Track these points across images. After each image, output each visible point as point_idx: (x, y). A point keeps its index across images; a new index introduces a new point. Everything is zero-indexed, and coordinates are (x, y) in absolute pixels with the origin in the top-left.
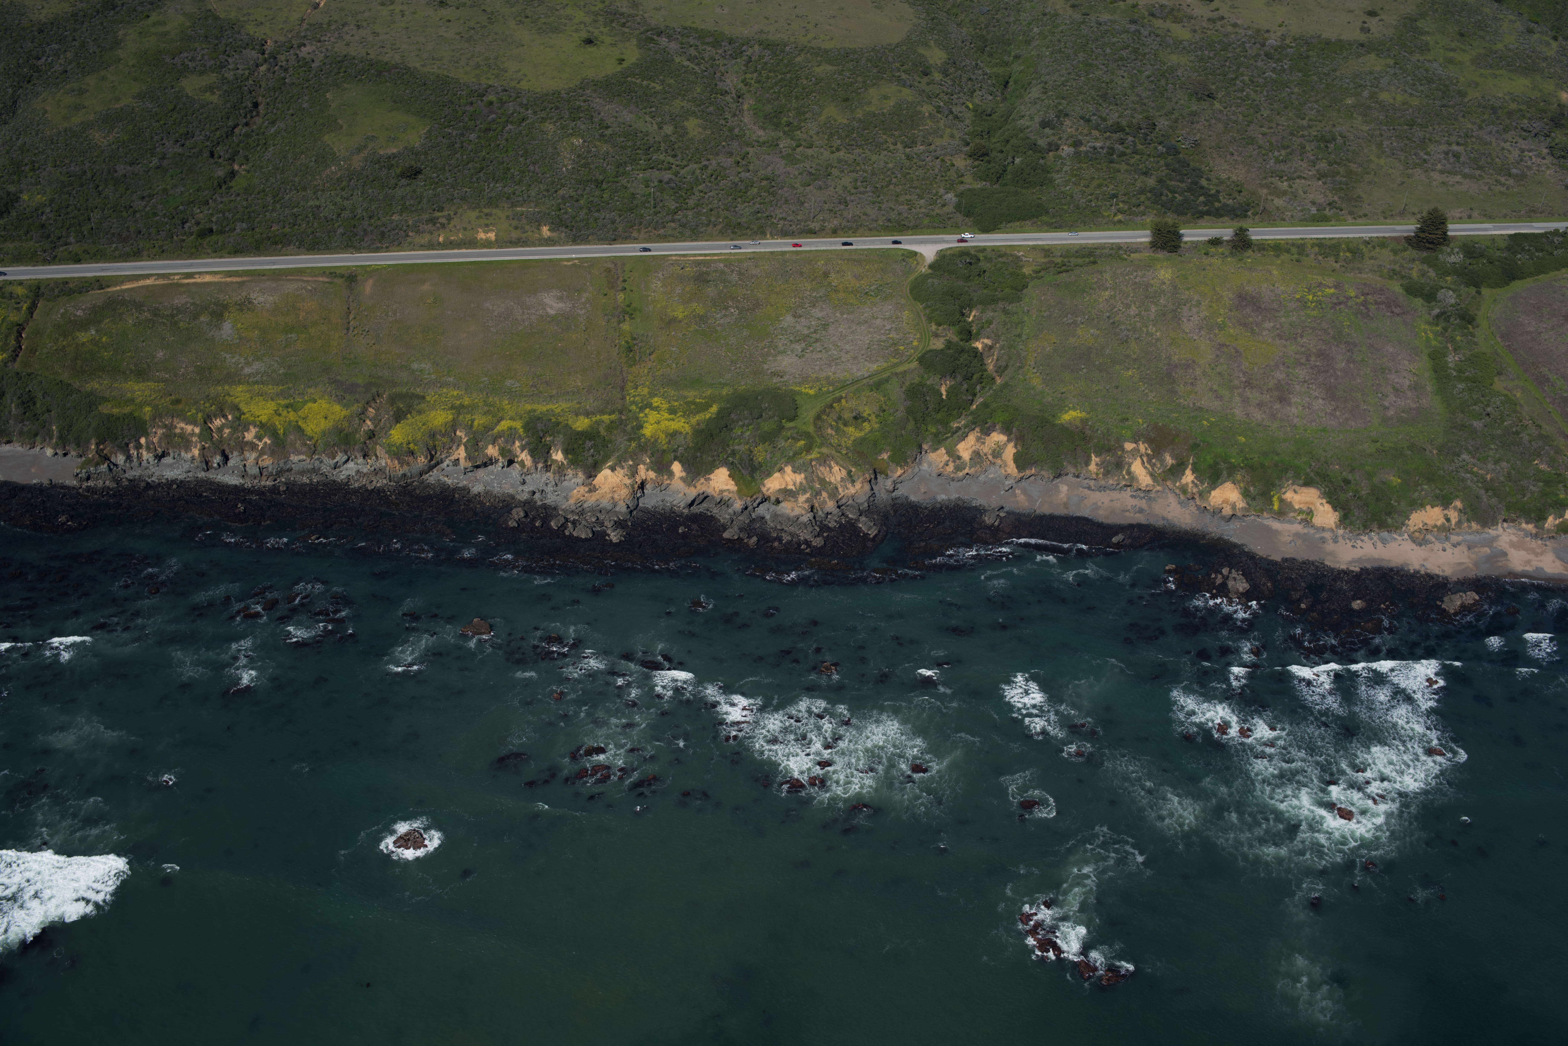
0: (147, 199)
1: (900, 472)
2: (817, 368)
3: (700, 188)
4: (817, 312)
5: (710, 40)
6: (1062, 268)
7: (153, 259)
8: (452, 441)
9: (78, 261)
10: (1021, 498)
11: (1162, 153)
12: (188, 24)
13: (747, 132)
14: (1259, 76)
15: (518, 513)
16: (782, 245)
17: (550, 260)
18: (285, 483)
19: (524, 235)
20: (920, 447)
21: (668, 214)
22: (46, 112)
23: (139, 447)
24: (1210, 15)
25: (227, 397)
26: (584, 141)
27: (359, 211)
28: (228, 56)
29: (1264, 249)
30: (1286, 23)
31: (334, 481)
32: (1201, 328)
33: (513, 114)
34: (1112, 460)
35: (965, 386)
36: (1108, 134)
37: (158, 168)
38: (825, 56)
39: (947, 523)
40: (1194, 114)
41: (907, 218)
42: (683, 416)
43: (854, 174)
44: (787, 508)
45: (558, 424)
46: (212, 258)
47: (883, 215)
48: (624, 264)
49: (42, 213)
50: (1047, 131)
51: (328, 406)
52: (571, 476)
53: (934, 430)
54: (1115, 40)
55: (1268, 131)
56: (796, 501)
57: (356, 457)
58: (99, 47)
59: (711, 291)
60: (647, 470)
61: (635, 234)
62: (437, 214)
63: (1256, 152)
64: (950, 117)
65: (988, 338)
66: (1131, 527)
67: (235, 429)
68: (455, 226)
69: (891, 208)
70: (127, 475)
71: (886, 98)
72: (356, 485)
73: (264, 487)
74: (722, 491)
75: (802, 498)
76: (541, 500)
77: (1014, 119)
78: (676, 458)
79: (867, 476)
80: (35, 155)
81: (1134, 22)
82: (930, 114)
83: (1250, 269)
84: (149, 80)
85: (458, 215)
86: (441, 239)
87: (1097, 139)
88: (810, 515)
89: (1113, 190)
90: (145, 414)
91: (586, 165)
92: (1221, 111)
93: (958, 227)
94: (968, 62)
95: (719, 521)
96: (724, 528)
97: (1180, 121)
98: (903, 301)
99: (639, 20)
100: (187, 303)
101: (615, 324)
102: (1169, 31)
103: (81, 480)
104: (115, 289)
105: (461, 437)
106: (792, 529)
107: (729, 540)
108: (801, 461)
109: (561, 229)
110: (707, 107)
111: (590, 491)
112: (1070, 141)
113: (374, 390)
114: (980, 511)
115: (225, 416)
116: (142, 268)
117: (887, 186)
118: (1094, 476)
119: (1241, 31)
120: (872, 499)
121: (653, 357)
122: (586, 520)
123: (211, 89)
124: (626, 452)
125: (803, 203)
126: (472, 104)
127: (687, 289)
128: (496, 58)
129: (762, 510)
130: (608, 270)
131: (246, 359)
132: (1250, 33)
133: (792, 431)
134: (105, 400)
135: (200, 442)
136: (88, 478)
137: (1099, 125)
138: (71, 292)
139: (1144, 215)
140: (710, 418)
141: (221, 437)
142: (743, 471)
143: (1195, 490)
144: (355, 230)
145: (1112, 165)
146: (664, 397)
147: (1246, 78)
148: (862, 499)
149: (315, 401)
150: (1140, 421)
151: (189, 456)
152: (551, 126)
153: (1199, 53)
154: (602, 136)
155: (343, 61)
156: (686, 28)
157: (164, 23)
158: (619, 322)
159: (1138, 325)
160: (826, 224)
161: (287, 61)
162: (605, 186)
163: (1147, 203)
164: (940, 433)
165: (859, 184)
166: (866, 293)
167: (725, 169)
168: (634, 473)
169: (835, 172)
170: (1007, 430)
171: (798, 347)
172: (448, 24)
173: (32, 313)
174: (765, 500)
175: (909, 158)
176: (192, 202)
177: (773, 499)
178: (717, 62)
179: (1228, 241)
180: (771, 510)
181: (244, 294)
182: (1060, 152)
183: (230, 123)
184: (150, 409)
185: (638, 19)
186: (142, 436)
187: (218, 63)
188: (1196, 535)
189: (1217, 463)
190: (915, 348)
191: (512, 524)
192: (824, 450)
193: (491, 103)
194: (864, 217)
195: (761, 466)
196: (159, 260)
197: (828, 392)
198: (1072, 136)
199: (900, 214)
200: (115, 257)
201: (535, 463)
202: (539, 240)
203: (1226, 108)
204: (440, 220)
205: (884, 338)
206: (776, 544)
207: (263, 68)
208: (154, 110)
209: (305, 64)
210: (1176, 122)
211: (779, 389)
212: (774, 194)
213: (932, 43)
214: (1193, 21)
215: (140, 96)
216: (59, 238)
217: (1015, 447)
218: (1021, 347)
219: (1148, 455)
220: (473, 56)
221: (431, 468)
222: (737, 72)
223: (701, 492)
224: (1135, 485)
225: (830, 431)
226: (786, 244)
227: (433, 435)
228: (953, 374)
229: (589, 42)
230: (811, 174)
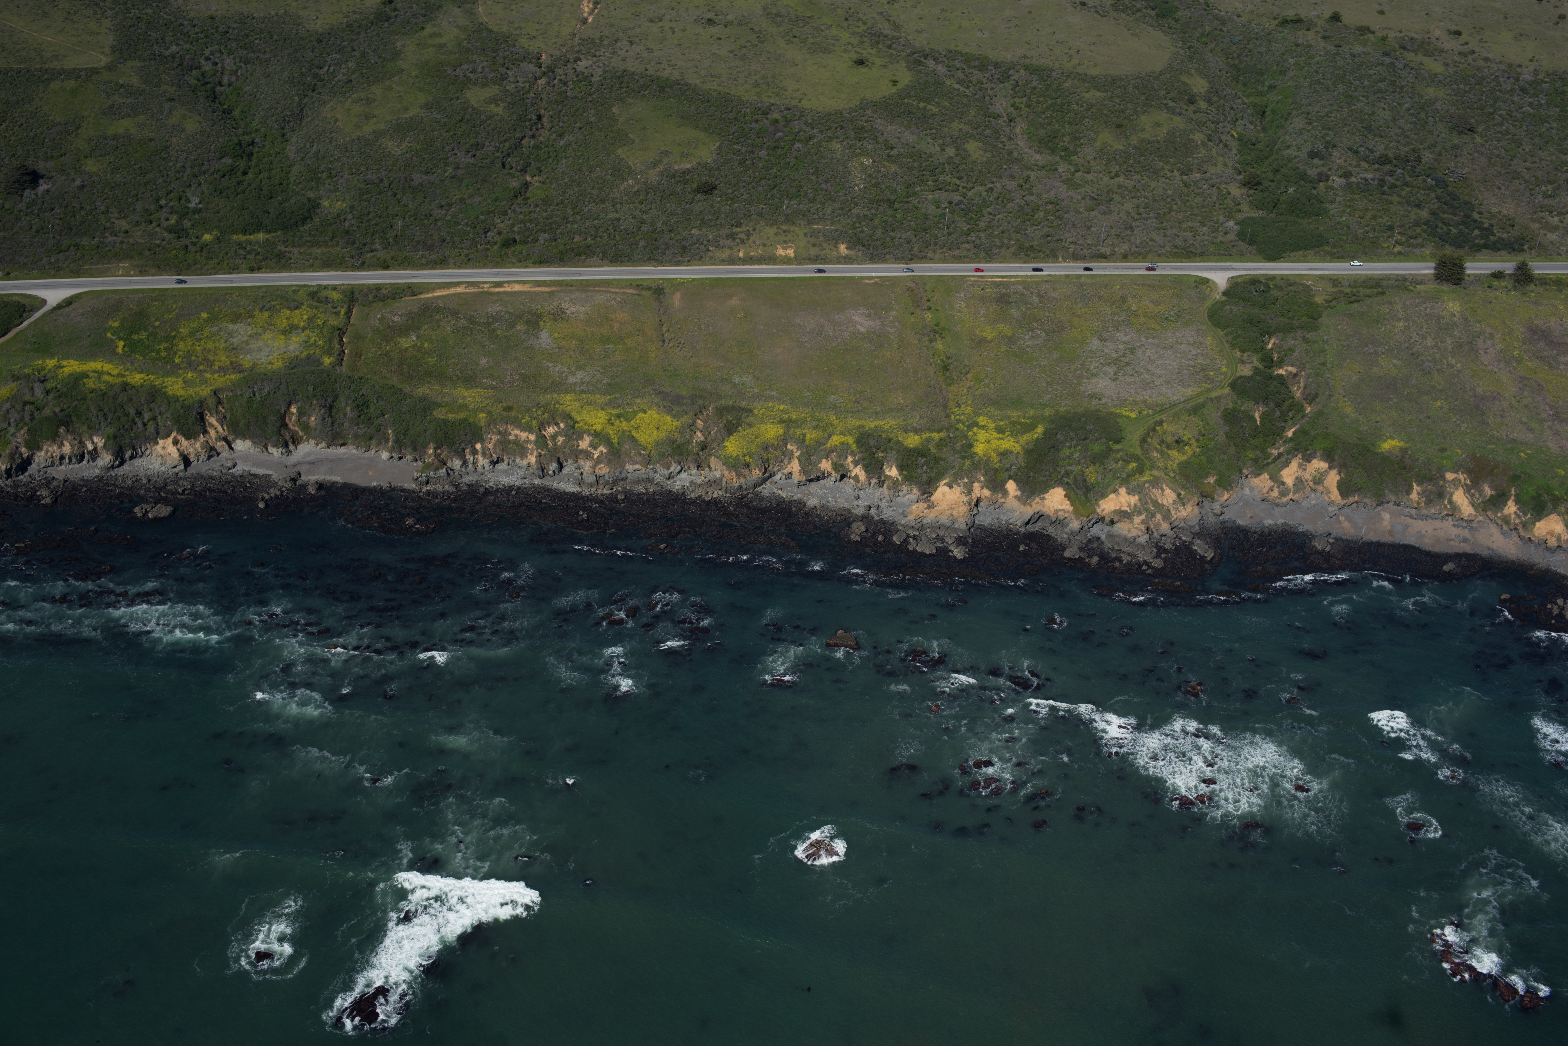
0: (446, 208)
1: (1226, 496)
2: (1133, 391)
3: (989, 210)
4: (1121, 336)
5: (977, 63)
6: (1353, 298)
7: (460, 267)
8: (784, 454)
9: (386, 267)
10: (1346, 524)
11: (1432, 186)
12: (463, 37)
13: (1025, 156)
14: (1517, 110)
15: (858, 528)
16: (1074, 269)
17: (852, 278)
18: (622, 492)
19: (822, 253)
20: (1241, 472)
21: (961, 235)
22: (337, 120)
23: (474, 452)
24: (1461, 48)
25: (557, 406)
26: (874, 161)
27: (659, 225)
28: (508, 69)
29: (1546, 283)
30: (1537, 57)
31: (670, 491)
32: (1499, 361)
33: (799, 132)
34: (1434, 489)
35: (1278, 413)
36: (1376, 166)
37: (453, 177)
38: (1093, 82)
39: (1279, 548)
40: (1456, 147)
41: (1193, 244)
42: (1012, 436)
43: (1136, 200)
44: (1123, 528)
45: (890, 440)
46: (517, 267)
47: (1169, 241)
48: (925, 284)
49: (345, 220)
50: (1316, 161)
51: (658, 416)
52: (905, 492)
53: (1252, 456)
54: (1371, 72)
55: (1532, 166)
56: (1132, 522)
57: (689, 468)
58: (380, 57)
59: (1014, 312)
60: (982, 488)
61: (930, 255)
62: (736, 230)
63: (1522, 187)
64: (1221, 145)
65: (1292, 366)
66: (1458, 556)
67: (569, 437)
68: (754, 242)
69: (1176, 235)
70: (464, 480)
71: (1159, 125)
72: (693, 496)
73: (602, 495)
74: (1057, 511)
75: (1138, 520)
76: (878, 516)
77: (1279, 149)
78: (1010, 478)
79: (1196, 499)
80: (331, 162)
81: (1386, 54)
82: (1203, 142)
83: (1535, 303)
84: (434, 90)
85: (757, 231)
86: (741, 255)
87: (1366, 170)
88: (1147, 536)
89: (1388, 221)
90: (480, 420)
91: (876, 185)
92: (1483, 145)
93: (1243, 255)
94: (1229, 91)
95: (1057, 540)
96: (1063, 547)
97: (1443, 155)
98: (1204, 328)
99: (903, 43)
100: (500, 311)
101: (927, 343)
102: (1421, 64)
103: (421, 484)
104: (427, 296)
105: (792, 451)
106: (1129, 550)
107: (1070, 559)
108: (1135, 483)
109: (858, 247)
110: (984, 130)
111: (929, 507)
112: (1340, 172)
113: (700, 402)
114: (1307, 537)
115: (557, 425)
116: (450, 276)
117: (1169, 213)
118: (1415, 505)
119: (1493, 65)
120: (1202, 522)
121: (969, 376)
122: (927, 536)
123: (494, 100)
124: (961, 469)
125: (1089, 228)
126: (757, 121)
127: (991, 310)
128: (773, 77)
129: (1096, 530)
130: (910, 289)
131: (568, 368)
132: (1503, 67)
133: (1120, 453)
134: (439, 405)
135: (537, 449)
136: (427, 483)
137: (1368, 157)
138: (384, 298)
139: (1422, 247)
140: (1038, 438)
141: (555, 445)
142: (1078, 492)
143: (1517, 521)
144: (656, 243)
145: (1384, 197)
146: (989, 416)
147: (1504, 112)
148: (1194, 522)
149: (645, 412)
150: (1459, 451)
151: (525, 462)
152: (838, 146)
153: (1455, 87)
154: (889, 156)
155: (623, 76)
156: (950, 51)
157: (439, 35)
158: (931, 341)
159: (1437, 356)
160: (1116, 249)
161: (566, 75)
162: (896, 206)
163: (1425, 235)
164: (1259, 458)
165: (1141, 210)
166: (1166, 319)
167: (1010, 192)
168: (969, 491)
169: (1117, 198)
170: (1328, 456)
171: (1111, 370)
172: (719, 41)
173: (349, 318)
174: (1101, 520)
175: (1186, 185)
176: (492, 212)
177: (1107, 519)
178: (986, 86)
179: (1510, 275)
180: (1105, 531)
181: (555, 304)
182: (1330, 183)
183: (518, 135)
184: (484, 415)
185: (902, 41)
186: (478, 441)
187: (499, 76)
188: (1523, 565)
189: (1539, 495)
190: (1225, 374)
191: (855, 538)
192: (1155, 473)
193: (777, 121)
194: (1150, 243)
195: (1094, 487)
196: (466, 268)
197: (1148, 415)
198: (1341, 167)
199: (1185, 241)
200: (423, 265)
201: (869, 478)
202: (838, 258)
203: (1487, 142)
204: (740, 236)
205: (1192, 363)
206: (1117, 564)
207: (542, 82)
208: (443, 120)
209: (584, 78)
210: (1440, 155)
211: (1099, 411)
212: (1060, 218)
213: (1193, 72)
214: (1444, 54)
215: (427, 106)
216: (365, 245)
217: (1339, 473)
218: (1328, 375)
219: (1467, 485)
220: (750, 74)
221: (764, 481)
222: (1005, 96)
223: (1037, 511)
224: (1457, 514)
225: (1155, 454)
226: (1078, 268)
227: (766, 448)
228: (1265, 400)
229: (861, 62)
230: (1093, 198)
